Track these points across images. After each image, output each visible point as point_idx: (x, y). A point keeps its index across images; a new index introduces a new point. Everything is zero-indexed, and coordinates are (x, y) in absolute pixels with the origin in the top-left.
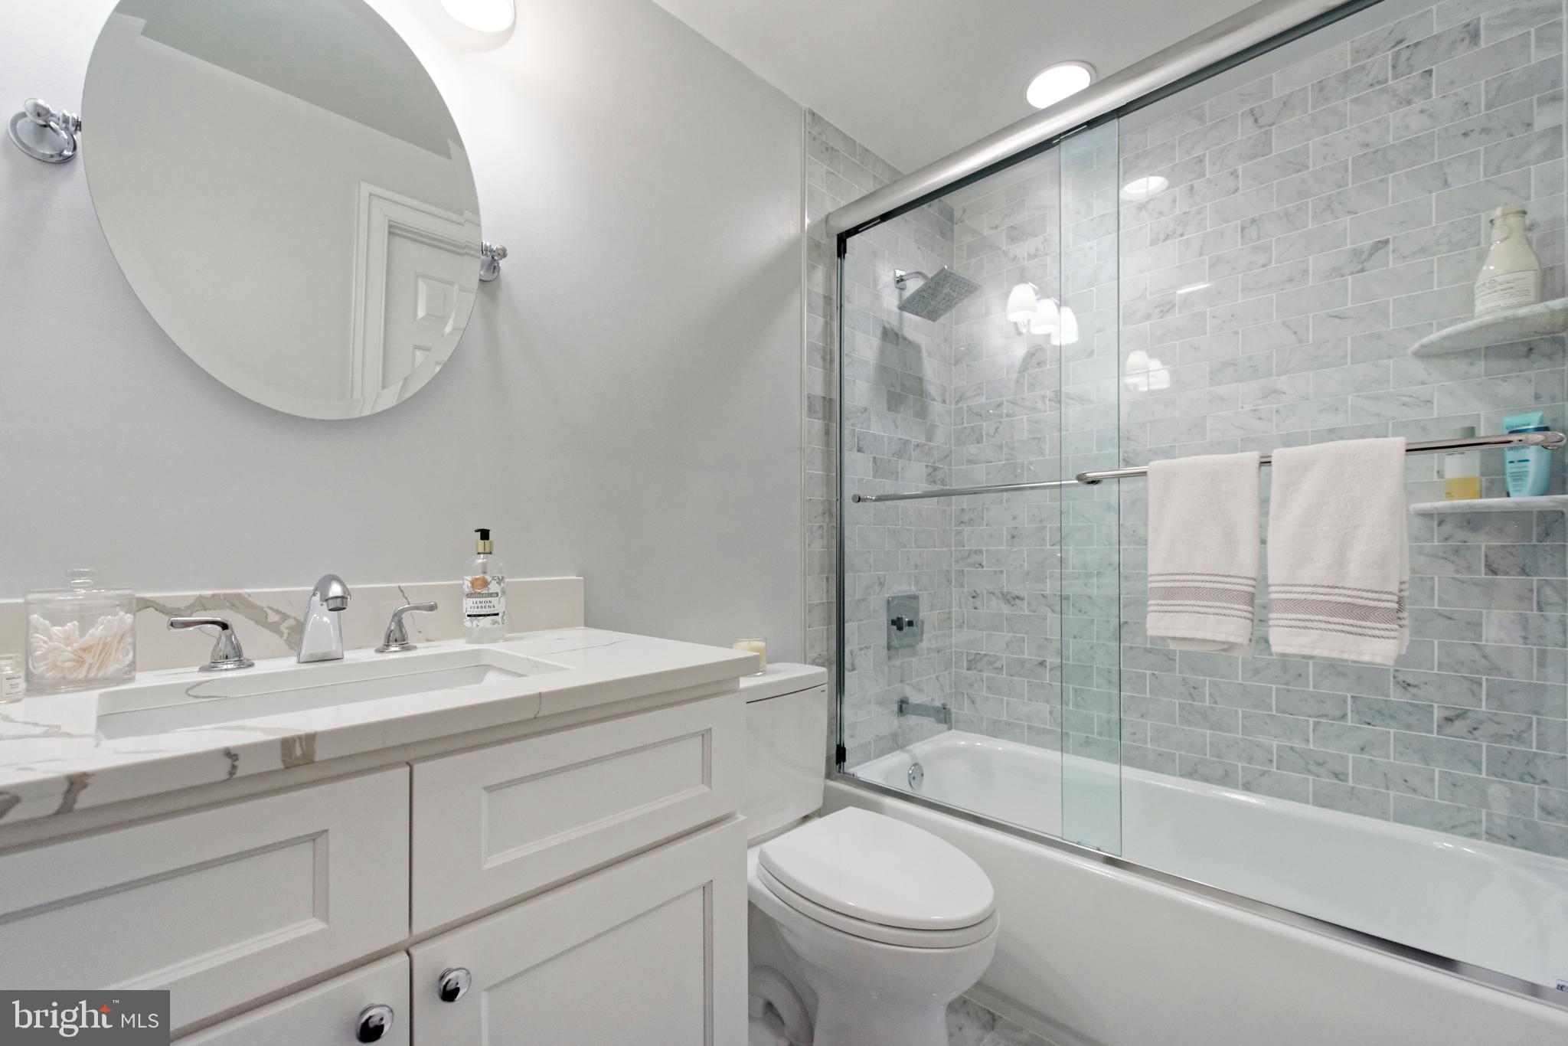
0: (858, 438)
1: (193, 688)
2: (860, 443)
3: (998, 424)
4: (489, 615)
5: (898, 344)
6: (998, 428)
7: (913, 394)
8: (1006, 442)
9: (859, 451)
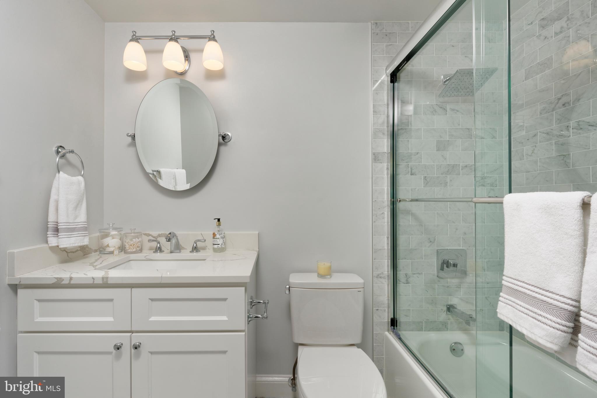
0: (411, 168)
1: (146, 256)
2: (413, 170)
3: (534, 147)
4: (216, 244)
5: (446, 114)
6: (534, 150)
7: (461, 139)
8: (540, 159)
9: (412, 174)
